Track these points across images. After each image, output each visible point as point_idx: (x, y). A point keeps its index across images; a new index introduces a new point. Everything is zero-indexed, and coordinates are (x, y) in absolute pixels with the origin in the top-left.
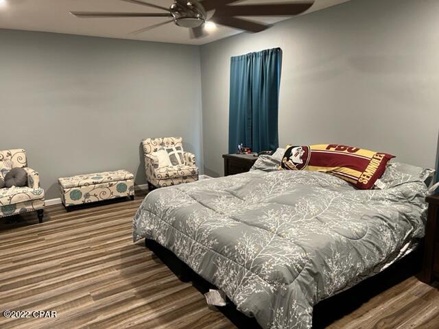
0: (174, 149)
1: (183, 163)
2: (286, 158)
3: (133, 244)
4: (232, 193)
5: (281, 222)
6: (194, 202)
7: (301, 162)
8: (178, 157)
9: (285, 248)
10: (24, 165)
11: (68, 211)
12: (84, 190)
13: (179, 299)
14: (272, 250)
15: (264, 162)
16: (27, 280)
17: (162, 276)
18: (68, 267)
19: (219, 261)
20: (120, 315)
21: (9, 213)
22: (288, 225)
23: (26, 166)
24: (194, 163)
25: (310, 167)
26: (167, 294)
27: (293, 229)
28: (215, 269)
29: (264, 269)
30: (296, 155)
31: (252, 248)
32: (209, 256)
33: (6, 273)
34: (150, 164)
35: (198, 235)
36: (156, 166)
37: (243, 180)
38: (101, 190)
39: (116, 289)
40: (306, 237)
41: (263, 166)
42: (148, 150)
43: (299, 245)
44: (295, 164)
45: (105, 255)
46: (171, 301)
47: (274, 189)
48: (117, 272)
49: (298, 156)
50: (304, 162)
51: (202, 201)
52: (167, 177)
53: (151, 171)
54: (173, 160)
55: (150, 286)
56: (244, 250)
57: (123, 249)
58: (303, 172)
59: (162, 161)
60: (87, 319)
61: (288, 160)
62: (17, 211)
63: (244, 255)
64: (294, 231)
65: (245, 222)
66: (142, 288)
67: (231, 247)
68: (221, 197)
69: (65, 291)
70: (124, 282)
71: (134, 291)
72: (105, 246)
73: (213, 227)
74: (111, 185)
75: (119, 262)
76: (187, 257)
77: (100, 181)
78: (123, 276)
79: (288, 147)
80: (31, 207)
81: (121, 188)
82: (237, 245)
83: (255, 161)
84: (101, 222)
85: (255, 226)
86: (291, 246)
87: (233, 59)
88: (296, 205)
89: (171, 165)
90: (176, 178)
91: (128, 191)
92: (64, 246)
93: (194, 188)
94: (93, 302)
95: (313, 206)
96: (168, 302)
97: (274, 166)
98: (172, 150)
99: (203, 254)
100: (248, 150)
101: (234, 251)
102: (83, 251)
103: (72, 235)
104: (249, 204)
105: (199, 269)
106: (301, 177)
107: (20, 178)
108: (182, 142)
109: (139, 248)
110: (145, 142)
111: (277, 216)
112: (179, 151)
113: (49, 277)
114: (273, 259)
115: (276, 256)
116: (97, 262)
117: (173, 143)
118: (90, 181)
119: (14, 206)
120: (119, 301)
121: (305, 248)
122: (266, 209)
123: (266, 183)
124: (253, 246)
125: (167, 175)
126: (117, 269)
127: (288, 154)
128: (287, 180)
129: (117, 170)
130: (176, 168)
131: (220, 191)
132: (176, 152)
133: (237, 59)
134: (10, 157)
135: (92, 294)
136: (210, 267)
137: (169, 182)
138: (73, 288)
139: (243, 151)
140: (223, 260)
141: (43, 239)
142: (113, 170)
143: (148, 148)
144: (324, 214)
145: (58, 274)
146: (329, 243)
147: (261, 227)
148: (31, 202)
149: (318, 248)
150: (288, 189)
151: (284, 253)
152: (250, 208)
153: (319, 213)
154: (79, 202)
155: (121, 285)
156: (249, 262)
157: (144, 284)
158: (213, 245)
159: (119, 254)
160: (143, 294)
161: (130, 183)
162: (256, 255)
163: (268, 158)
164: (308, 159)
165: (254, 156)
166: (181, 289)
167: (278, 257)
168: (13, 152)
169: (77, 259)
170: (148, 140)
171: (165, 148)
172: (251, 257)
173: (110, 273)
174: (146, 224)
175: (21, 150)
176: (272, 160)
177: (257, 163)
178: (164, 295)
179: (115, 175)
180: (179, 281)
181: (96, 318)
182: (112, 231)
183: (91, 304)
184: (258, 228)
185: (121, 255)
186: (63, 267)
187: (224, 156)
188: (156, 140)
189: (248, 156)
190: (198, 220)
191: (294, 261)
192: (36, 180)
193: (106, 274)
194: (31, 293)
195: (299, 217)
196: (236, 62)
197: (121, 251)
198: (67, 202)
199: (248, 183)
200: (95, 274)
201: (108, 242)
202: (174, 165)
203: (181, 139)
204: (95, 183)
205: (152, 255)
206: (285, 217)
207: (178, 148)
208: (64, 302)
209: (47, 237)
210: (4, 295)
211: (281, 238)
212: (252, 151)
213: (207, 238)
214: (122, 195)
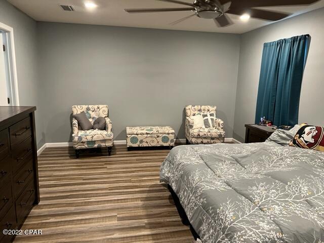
0: (208, 115)
1: (213, 127)
2: (298, 135)
3: (159, 183)
4: (237, 160)
5: (267, 196)
6: (202, 162)
7: (312, 141)
8: (210, 121)
9: (261, 224)
10: (106, 116)
11: (128, 151)
12: (140, 137)
13: (175, 238)
14: (247, 222)
15: (279, 136)
16: (86, 194)
17: (169, 215)
18: (112, 191)
19: (204, 218)
20: (129, 237)
21: (90, 146)
22: (273, 201)
23: (108, 117)
24: (222, 128)
25: (321, 147)
26: (168, 231)
27: (277, 207)
28: (200, 224)
29: (235, 238)
30: (308, 134)
31: (230, 215)
32: (199, 211)
33: (76, 186)
34: (188, 125)
35: (194, 190)
36: (191, 127)
37: (253, 149)
38: (150, 139)
39: (135, 216)
40: (288, 218)
41: (278, 139)
42: (189, 114)
43: (277, 225)
44: (306, 142)
45: (138, 188)
46: (169, 238)
47: (275, 162)
48: (140, 203)
49: (311, 135)
50: (316, 141)
51: (208, 163)
52: (199, 136)
53: (188, 130)
54: (206, 123)
55: (158, 221)
56: (224, 215)
57: (152, 186)
58: (311, 151)
59: (197, 123)
60: (107, 234)
61: (300, 137)
62: (96, 146)
63: (222, 220)
64: (277, 209)
65: (235, 189)
66: (152, 220)
67: (214, 209)
68: (225, 162)
69: (104, 209)
70: (141, 212)
71: (146, 221)
72: (141, 181)
73: (206, 187)
74: (158, 137)
75: (144, 195)
76: (186, 206)
77: (151, 132)
78: (143, 207)
79: (303, 125)
80: (104, 144)
81: (165, 139)
82: (220, 209)
83: (271, 133)
84: (145, 162)
85: (243, 195)
86: (269, 223)
87: (265, 45)
88: (289, 183)
89: (204, 127)
90: (205, 138)
91: (169, 143)
92: (115, 175)
93: (205, 150)
94: (116, 222)
95: (306, 188)
96: (166, 238)
97: (288, 140)
98: (206, 116)
99: (195, 208)
100: (269, 123)
101: (216, 213)
102: (126, 181)
103: (124, 168)
104: (247, 173)
105: (191, 219)
106: (306, 156)
107: (101, 124)
108: (216, 110)
109: (162, 188)
110: (187, 108)
111: (266, 190)
112: (212, 117)
113: (98, 195)
114: (246, 232)
115: (249, 229)
116: (131, 192)
117: (208, 110)
118: (144, 132)
119: (94, 142)
120: (133, 226)
121: (283, 228)
122: (259, 181)
123: (269, 156)
124: (232, 214)
125: (199, 135)
126: (141, 201)
127: (301, 132)
128: (291, 157)
129: (165, 126)
130: (206, 130)
131: (227, 156)
132: (209, 117)
133: (269, 45)
134: (98, 110)
135: (118, 216)
136: (198, 221)
137: (199, 141)
138: (109, 208)
139: (264, 123)
140: (207, 218)
141: (106, 168)
142: (162, 126)
143: (188, 112)
144: (316, 198)
145: (104, 194)
146: (313, 230)
147: (247, 197)
148: (104, 141)
149: (297, 232)
150: (289, 166)
151: (258, 228)
152: (246, 177)
153: (310, 196)
154: (136, 145)
155: (139, 214)
156: (225, 228)
157: (154, 217)
158: (202, 203)
159: (148, 189)
160: (151, 226)
161: (172, 137)
162: (232, 222)
163: (284, 133)
164: (320, 140)
165: (273, 129)
166: (180, 230)
167: (251, 231)
168: (101, 106)
169: (120, 187)
170: (190, 107)
171: (202, 113)
172: (227, 223)
173: (135, 202)
174: (166, 172)
175: (105, 106)
176: (287, 135)
177: (273, 136)
178: (166, 231)
179: (161, 130)
180: (181, 223)
181: (113, 234)
182: (149, 171)
183: (114, 223)
184: (244, 198)
185: (148, 191)
186: (109, 190)
187: (246, 126)
188: (196, 107)
189: (267, 128)
190: (197, 178)
191: (267, 240)
192: (110, 127)
193: (133, 203)
194: (83, 204)
195: (287, 196)
196: (268, 48)
197: (150, 187)
198: (128, 144)
199: (254, 153)
200: (126, 201)
201: (144, 179)
202: (206, 127)
203: (215, 108)
204: (147, 134)
205: (170, 196)
206: (273, 193)
207: (211, 115)
208: (100, 216)
209: (108, 166)
210: (68, 201)
211: (262, 213)
212: (272, 124)
213: (200, 195)
214: (165, 145)
